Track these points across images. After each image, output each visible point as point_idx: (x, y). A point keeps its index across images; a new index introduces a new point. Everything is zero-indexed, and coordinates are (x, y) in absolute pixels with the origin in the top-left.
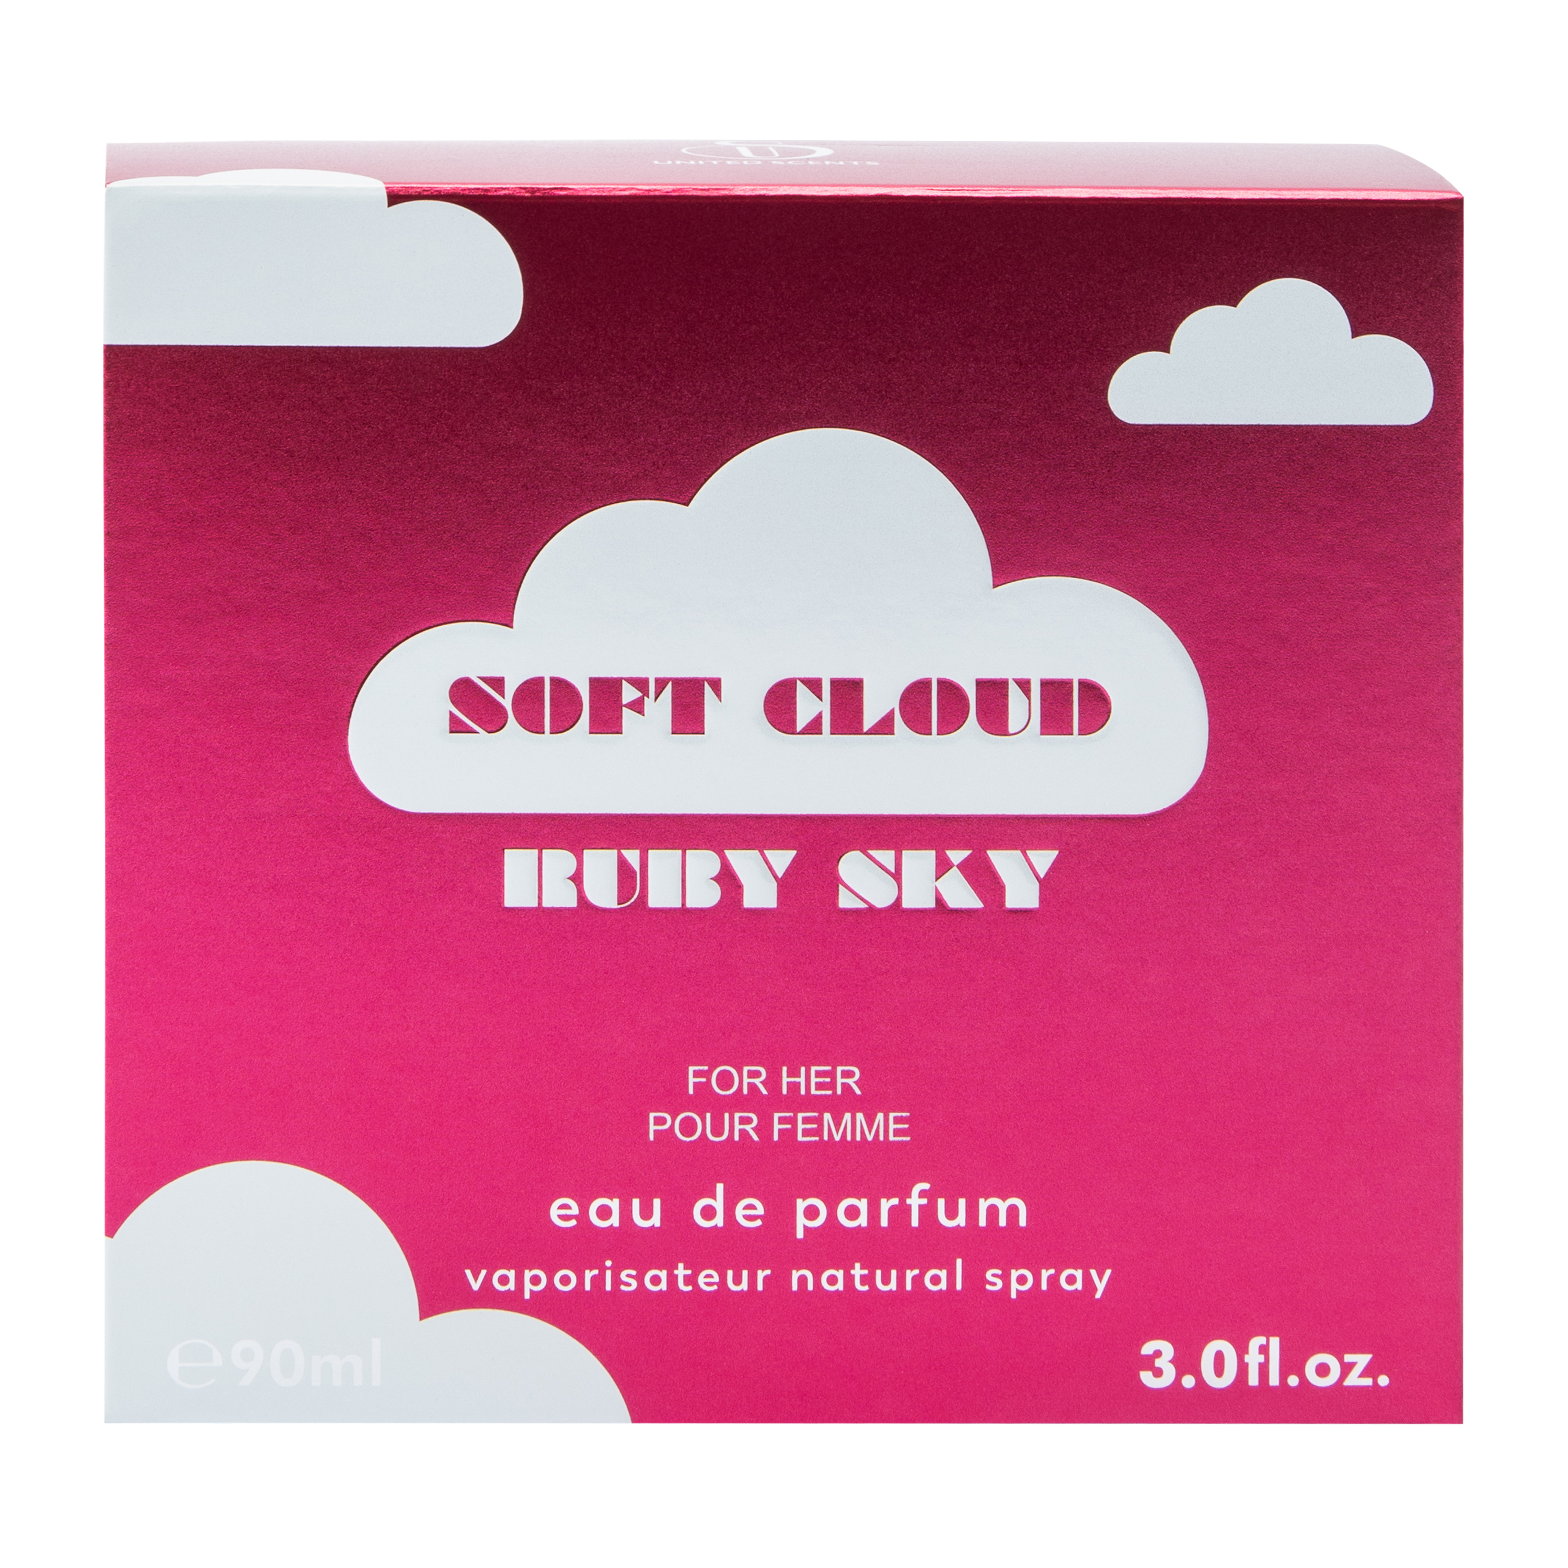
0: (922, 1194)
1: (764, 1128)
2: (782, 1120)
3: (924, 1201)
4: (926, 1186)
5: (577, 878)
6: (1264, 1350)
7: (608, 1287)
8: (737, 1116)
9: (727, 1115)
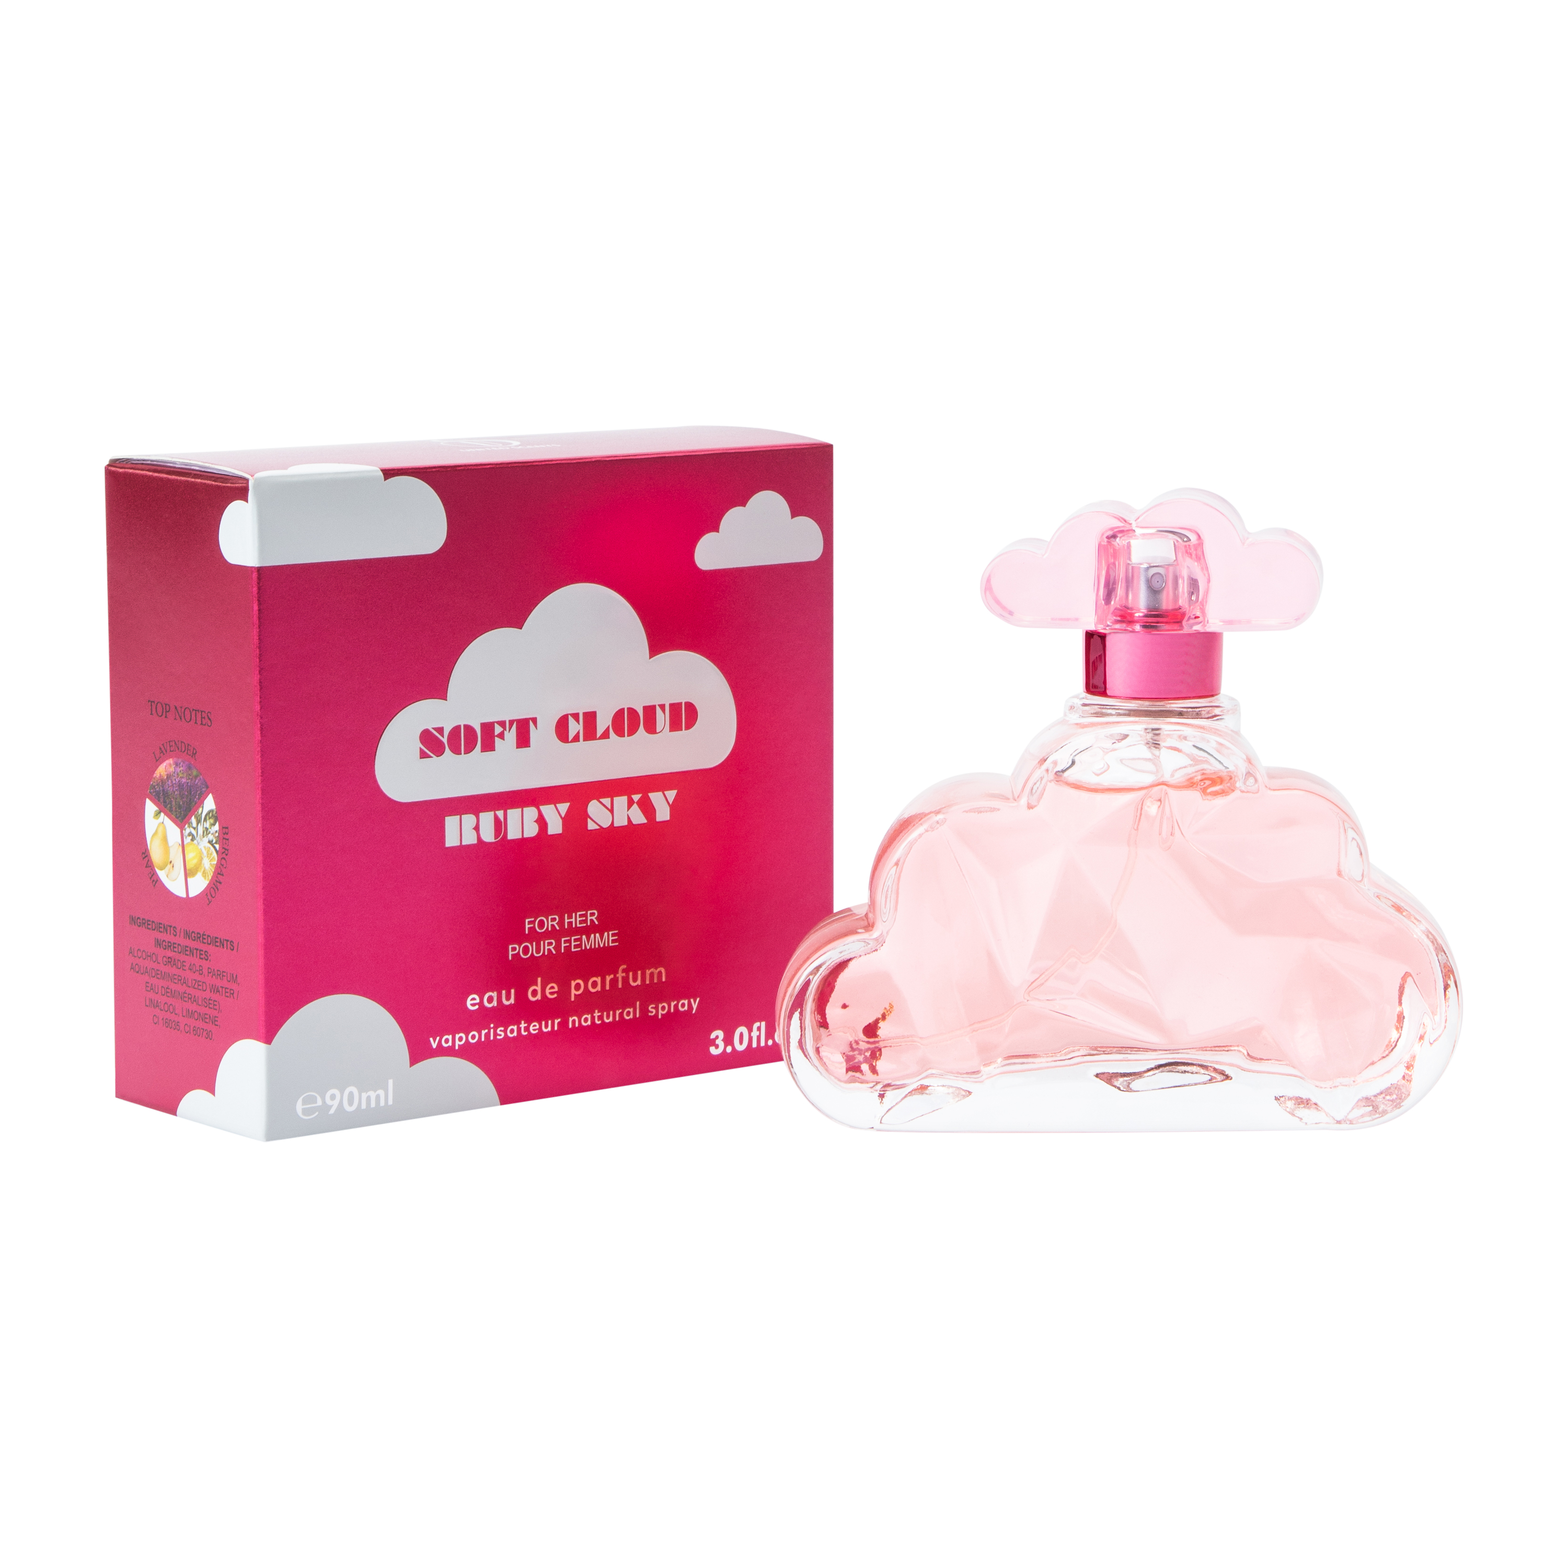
0: (624, 971)
1: (558, 947)
2: (566, 942)
3: (624, 974)
4: (624, 967)
5: (477, 828)
6: (759, 1029)
7: (492, 1038)
8: (546, 942)
9: (542, 942)
